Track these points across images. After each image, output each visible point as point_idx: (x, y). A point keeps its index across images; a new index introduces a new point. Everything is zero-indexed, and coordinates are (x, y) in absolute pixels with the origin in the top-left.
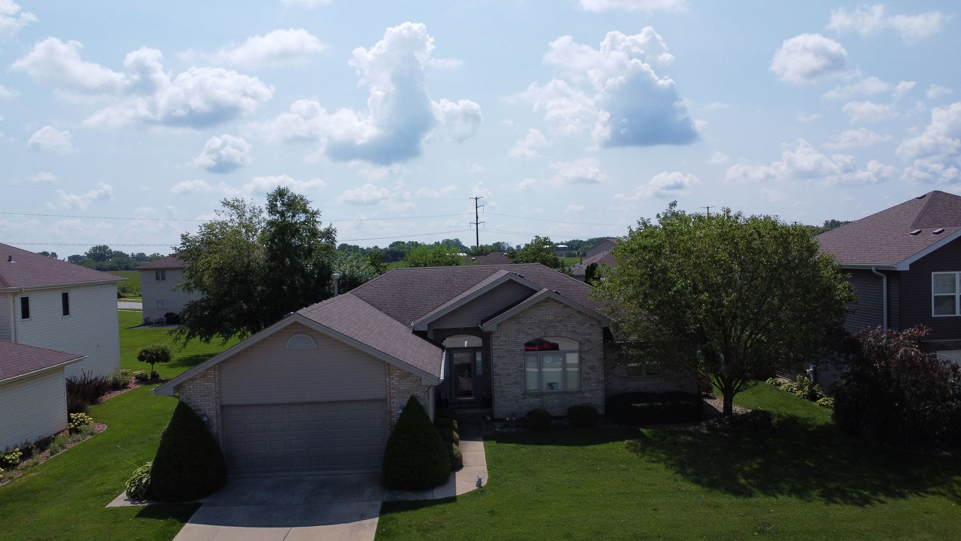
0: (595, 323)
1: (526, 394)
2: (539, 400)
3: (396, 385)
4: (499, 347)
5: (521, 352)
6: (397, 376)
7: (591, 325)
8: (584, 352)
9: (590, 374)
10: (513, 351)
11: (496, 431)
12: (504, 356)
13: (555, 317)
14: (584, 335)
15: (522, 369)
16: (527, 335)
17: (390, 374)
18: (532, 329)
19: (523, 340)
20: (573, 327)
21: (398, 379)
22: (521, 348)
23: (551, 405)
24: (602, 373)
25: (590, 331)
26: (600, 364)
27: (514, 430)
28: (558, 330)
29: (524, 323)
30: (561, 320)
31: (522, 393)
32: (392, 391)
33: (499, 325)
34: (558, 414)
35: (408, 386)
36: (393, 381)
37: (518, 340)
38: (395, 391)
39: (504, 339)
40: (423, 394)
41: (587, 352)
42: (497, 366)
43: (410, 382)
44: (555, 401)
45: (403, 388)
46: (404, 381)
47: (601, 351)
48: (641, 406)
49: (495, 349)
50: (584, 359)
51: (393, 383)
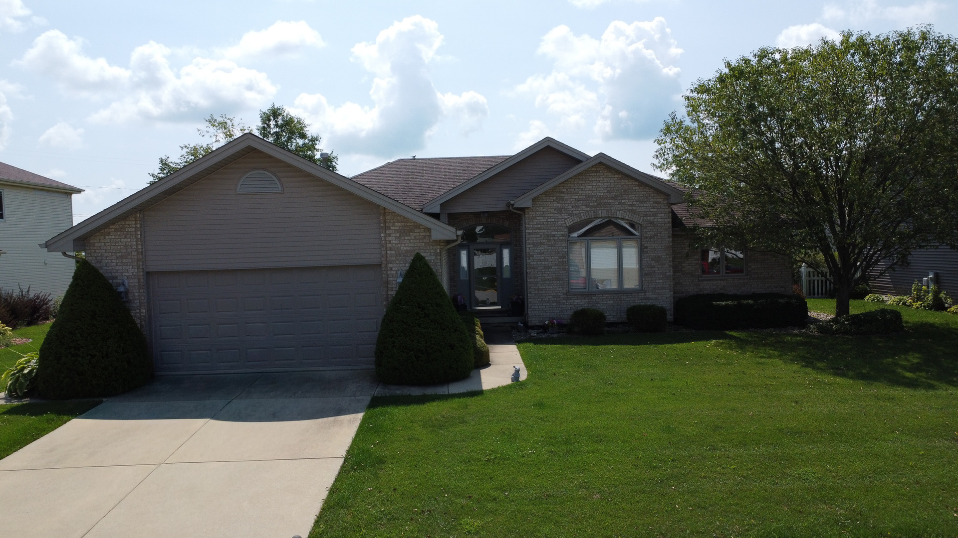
0: (660, 200)
1: (570, 294)
2: (587, 301)
3: (395, 244)
4: (534, 231)
5: (564, 238)
6: (396, 231)
7: (656, 202)
8: (647, 238)
9: (654, 267)
10: (554, 236)
11: (532, 336)
12: (541, 243)
13: (608, 191)
14: (646, 215)
15: (565, 260)
16: (571, 216)
17: (386, 228)
18: (578, 207)
19: (566, 222)
20: (632, 205)
21: (398, 235)
22: (563, 233)
23: (602, 307)
24: (670, 266)
25: (654, 210)
26: (668, 255)
27: (555, 336)
28: (612, 209)
29: (567, 200)
30: (616, 196)
31: (565, 292)
32: (389, 252)
33: (534, 200)
34: (612, 320)
35: (412, 245)
36: (390, 238)
37: (559, 223)
38: (393, 252)
39: (541, 220)
40: (433, 258)
41: (650, 238)
42: (532, 256)
43: (415, 239)
44: (608, 302)
45: (405, 249)
46: (406, 238)
47: (669, 237)
48: (726, 305)
49: (530, 234)
50: (646, 247)
51: (390, 241)
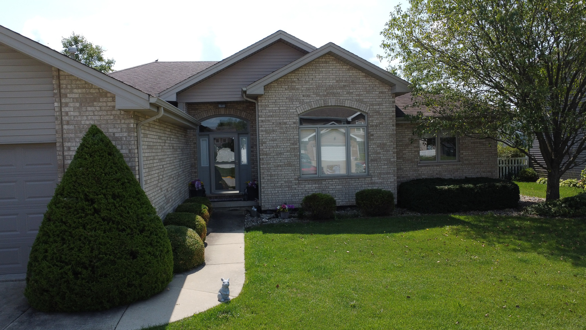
0: (385, 90)
1: (301, 179)
2: (317, 185)
3: (74, 117)
4: (267, 119)
5: (295, 125)
6: (75, 100)
7: (382, 93)
8: (372, 126)
9: (379, 153)
10: (285, 123)
11: (263, 222)
12: (273, 131)
13: (337, 81)
14: (372, 105)
15: (296, 146)
16: (302, 104)
18: (308, 96)
19: (297, 109)
20: (359, 95)
21: (77, 105)
22: (295, 121)
23: (332, 192)
24: (394, 153)
25: (380, 100)
26: (392, 142)
27: (286, 221)
28: (341, 98)
29: (298, 89)
30: (345, 86)
31: (297, 177)
33: (266, 87)
34: (340, 203)
36: (67, 109)
37: (291, 111)
38: (71, 127)
39: (274, 109)
41: (376, 126)
42: (265, 143)
44: (337, 187)
47: (393, 125)
49: (262, 121)
50: (372, 135)
